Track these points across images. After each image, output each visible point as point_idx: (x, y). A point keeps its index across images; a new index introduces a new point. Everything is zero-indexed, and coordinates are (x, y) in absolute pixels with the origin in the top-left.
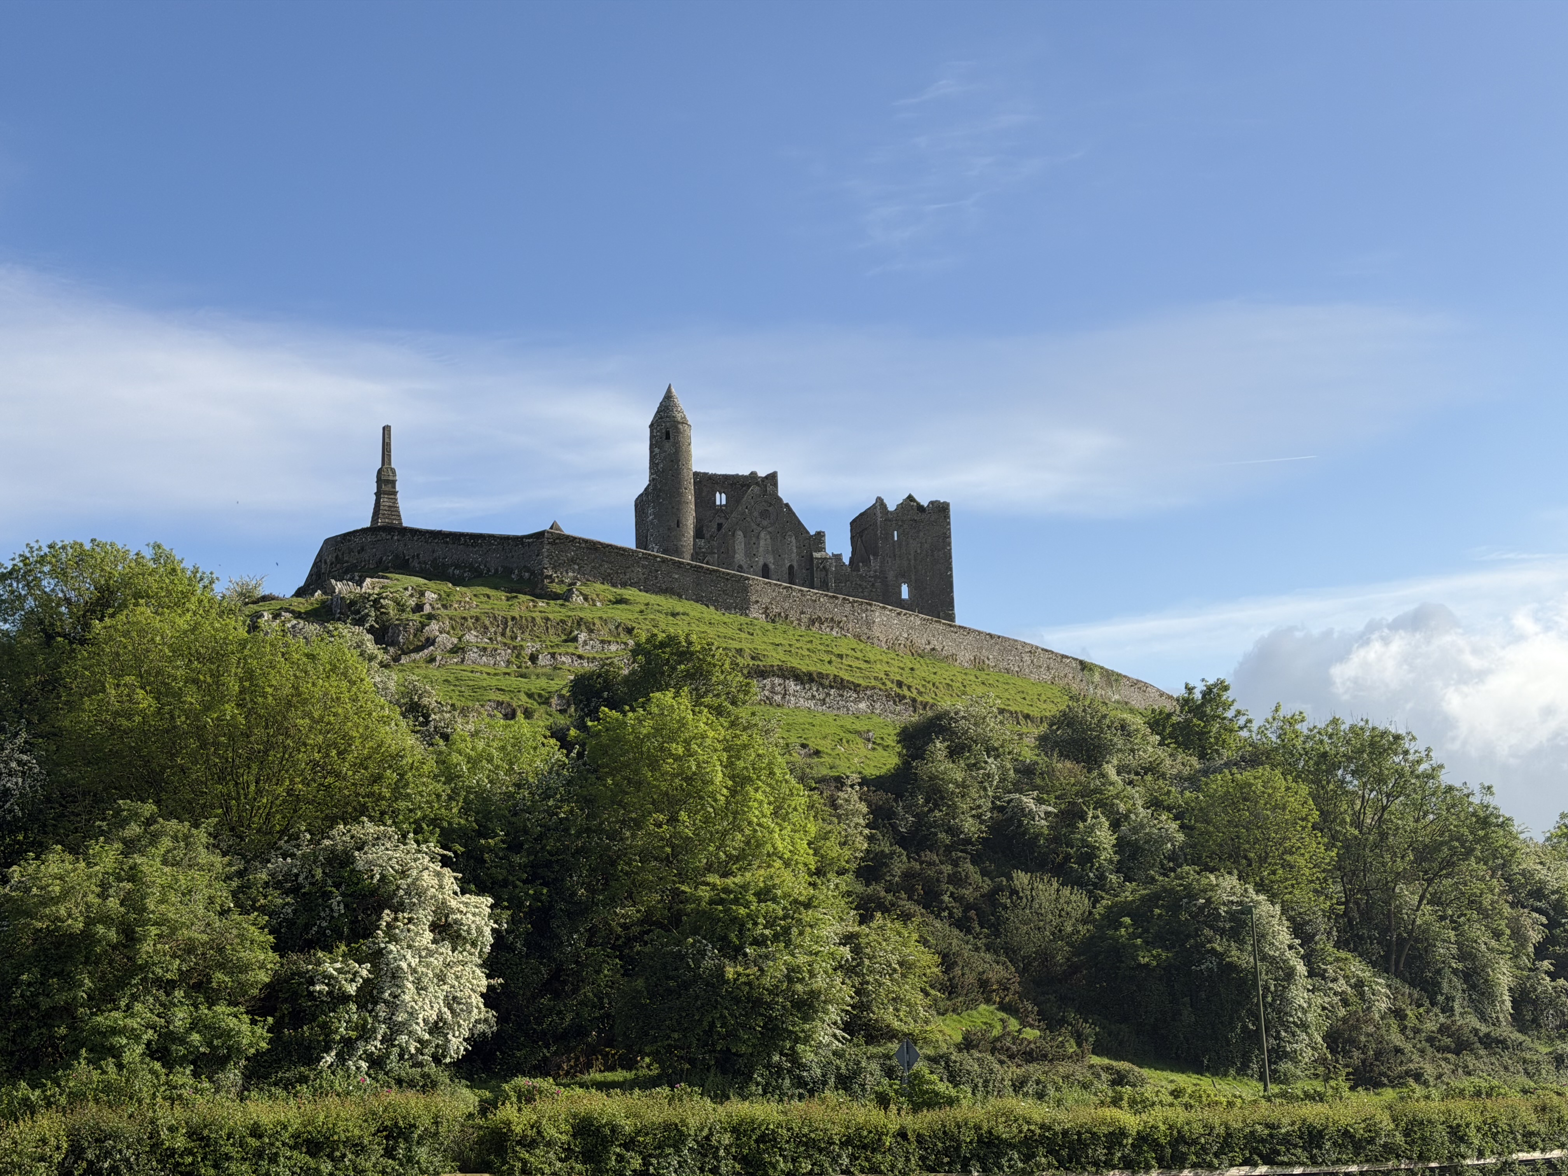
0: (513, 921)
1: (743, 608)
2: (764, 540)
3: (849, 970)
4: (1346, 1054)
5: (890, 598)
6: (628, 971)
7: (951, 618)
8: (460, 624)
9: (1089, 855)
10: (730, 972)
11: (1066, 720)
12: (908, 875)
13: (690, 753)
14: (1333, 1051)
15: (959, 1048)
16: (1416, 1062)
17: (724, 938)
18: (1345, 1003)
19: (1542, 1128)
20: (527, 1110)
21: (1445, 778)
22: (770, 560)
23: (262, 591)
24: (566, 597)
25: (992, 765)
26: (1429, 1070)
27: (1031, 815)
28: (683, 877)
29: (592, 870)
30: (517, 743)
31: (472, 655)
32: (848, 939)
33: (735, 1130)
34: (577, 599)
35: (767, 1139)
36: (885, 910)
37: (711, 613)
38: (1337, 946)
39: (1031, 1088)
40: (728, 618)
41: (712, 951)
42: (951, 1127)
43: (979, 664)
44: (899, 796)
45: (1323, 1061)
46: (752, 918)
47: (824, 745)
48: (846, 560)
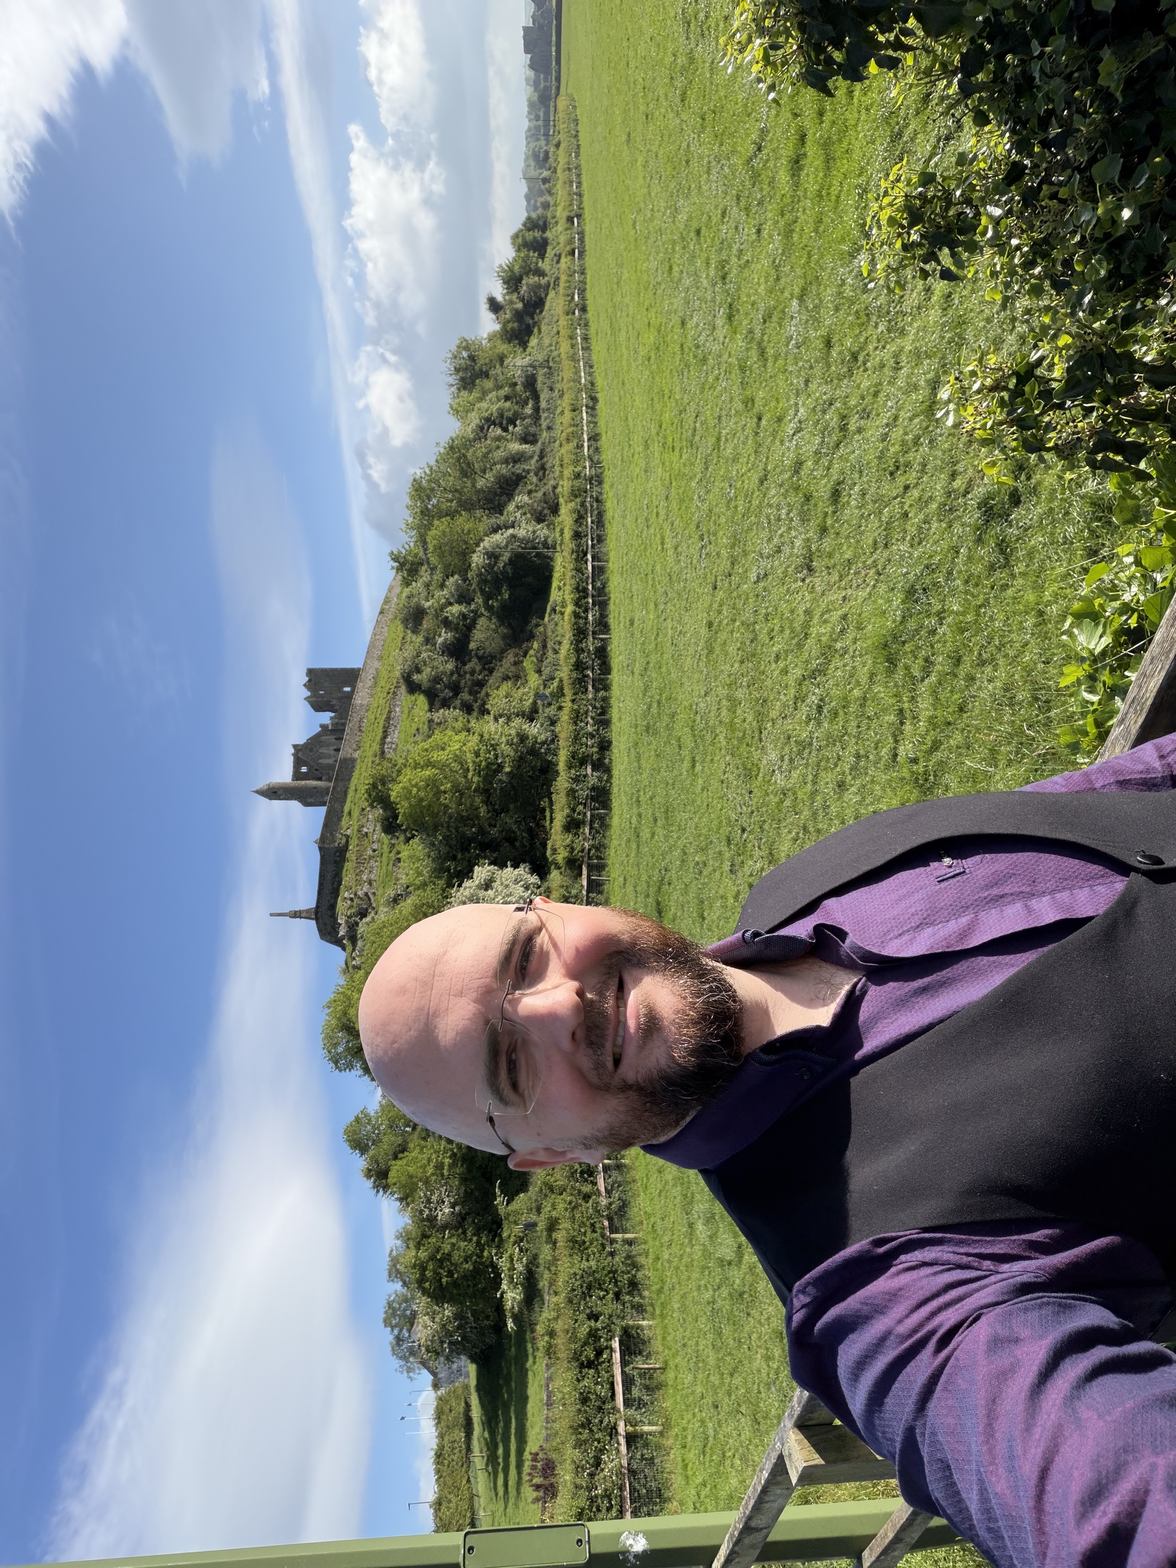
0: (485, 858)
1: (354, 760)
2: (323, 750)
3: (509, 719)
4: (545, 516)
5: (350, 696)
6: (507, 811)
7: (359, 670)
8: (359, 882)
9: (464, 616)
10: (508, 769)
11: (405, 622)
12: (470, 693)
13: (416, 785)
14: (544, 521)
15: (541, 675)
16: (549, 487)
17: (495, 771)
18: (525, 514)
19: (575, 441)
20: (559, 851)
21: (433, 463)
22: (332, 748)
23: (344, 966)
24: (347, 837)
25: (424, 655)
26: (552, 482)
27: (446, 639)
28: (469, 788)
29: (465, 825)
30: (410, 857)
31: (372, 877)
32: (496, 720)
33: (570, 768)
34: (349, 832)
35: (574, 755)
36: (484, 703)
37: (356, 774)
38: (502, 514)
39: (557, 647)
40: (358, 767)
41: (499, 776)
42: (571, 681)
43: (380, 658)
44: (437, 696)
45: (548, 526)
46: (486, 759)
47: (415, 726)
48: (333, 714)
